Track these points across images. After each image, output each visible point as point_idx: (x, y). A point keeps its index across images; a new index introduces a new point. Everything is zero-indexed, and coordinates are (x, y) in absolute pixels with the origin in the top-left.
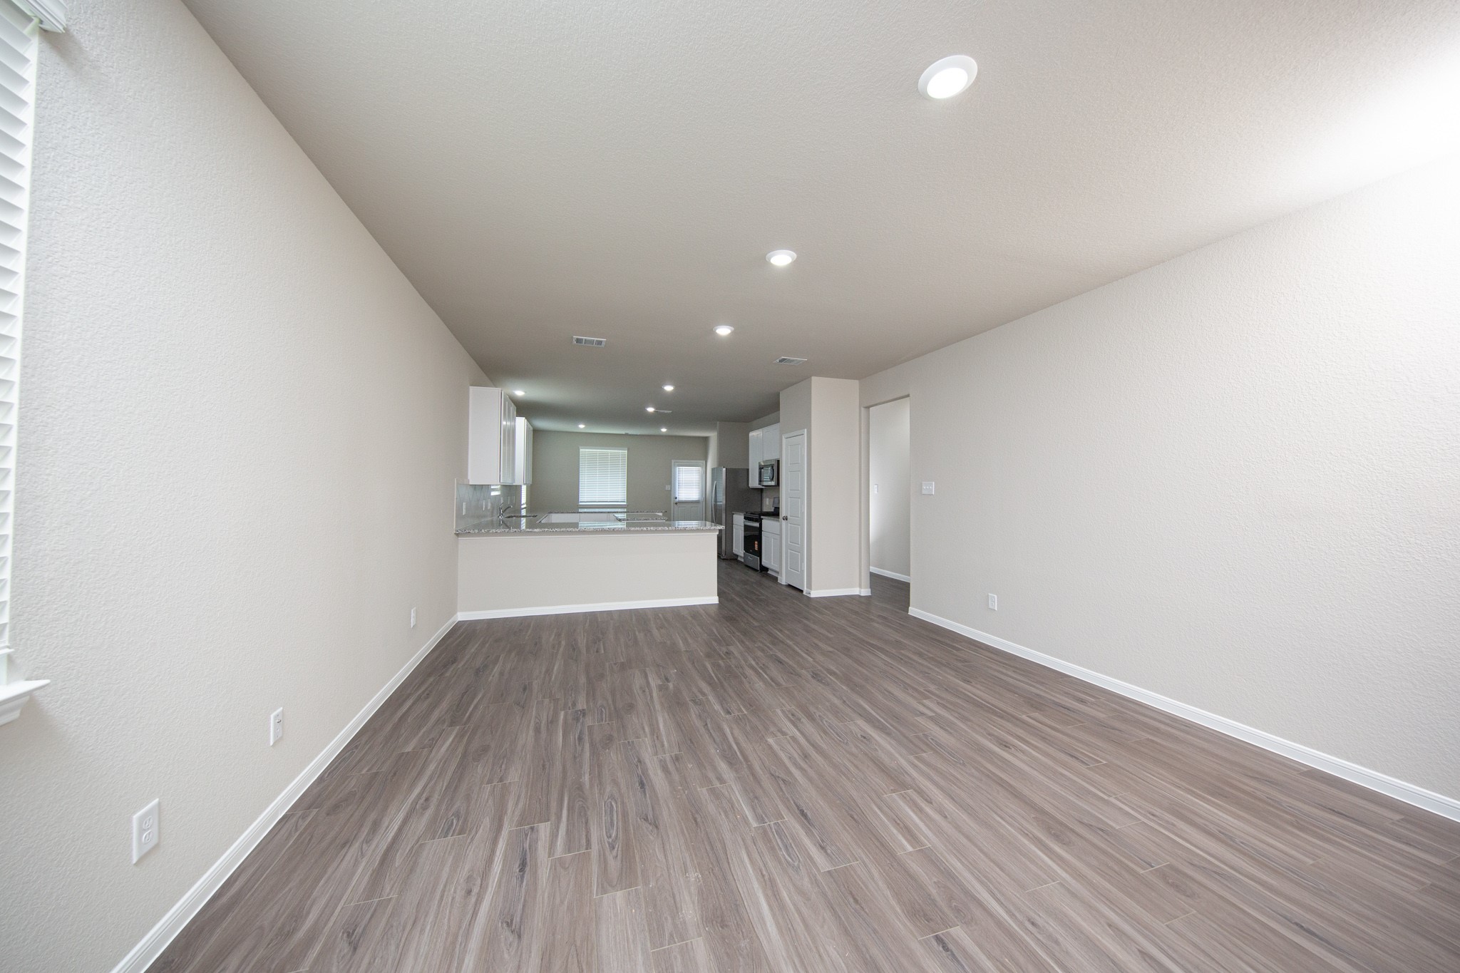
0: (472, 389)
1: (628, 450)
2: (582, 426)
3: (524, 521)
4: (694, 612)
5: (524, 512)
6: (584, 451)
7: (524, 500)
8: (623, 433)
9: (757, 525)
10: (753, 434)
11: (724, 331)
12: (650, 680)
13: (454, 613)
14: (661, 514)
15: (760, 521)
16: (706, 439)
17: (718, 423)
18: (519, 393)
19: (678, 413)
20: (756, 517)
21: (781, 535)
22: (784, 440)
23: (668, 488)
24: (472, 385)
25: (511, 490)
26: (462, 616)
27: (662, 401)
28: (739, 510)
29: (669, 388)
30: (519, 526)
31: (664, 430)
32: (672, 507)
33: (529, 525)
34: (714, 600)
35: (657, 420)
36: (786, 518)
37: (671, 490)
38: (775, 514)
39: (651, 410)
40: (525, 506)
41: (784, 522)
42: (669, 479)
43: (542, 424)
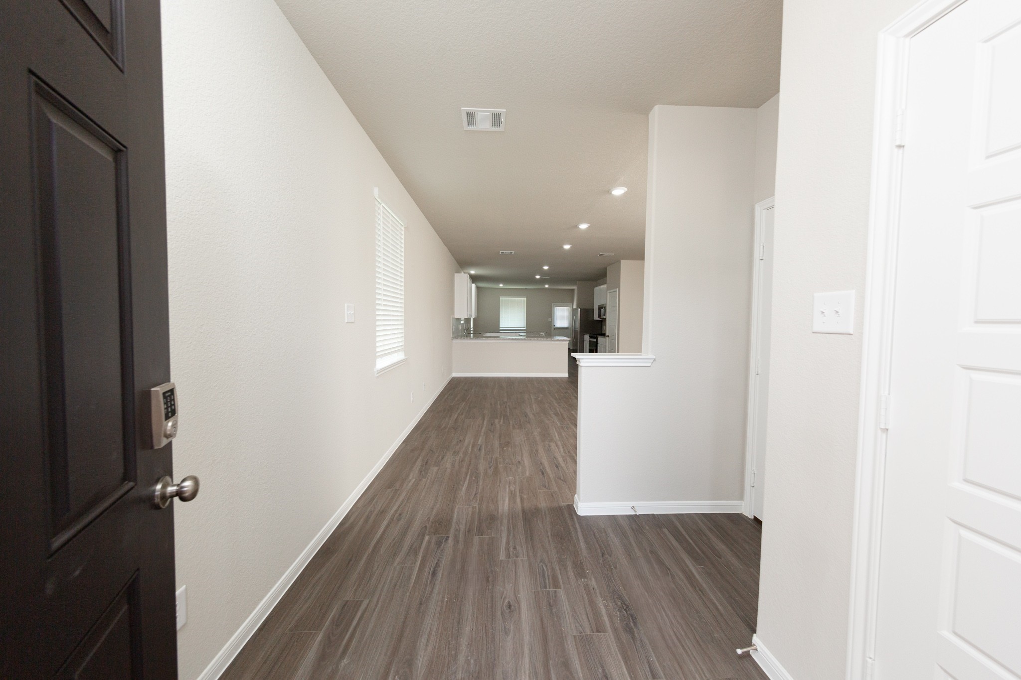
0: (456, 274)
1: (527, 298)
2: (501, 285)
3: (472, 335)
4: (555, 380)
5: (472, 332)
6: (502, 299)
7: (472, 326)
8: (524, 288)
9: (595, 340)
10: (596, 289)
11: (567, 247)
12: (532, 397)
13: (451, 373)
14: (543, 334)
15: (596, 338)
16: (573, 290)
17: (577, 282)
18: (473, 272)
19: (553, 278)
20: (595, 336)
21: (606, 345)
22: (608, 294)
23: (550, 320)
24: (456, 273)
25: (467, 320)
26: (454, 375)
27: (543, 273)
28: (586, 333)
29: (546, 268)
30: (470, 337)
31: (547, 286)
32: (552, 331)
33: (474, 336)
34: (566, 375)
35: (542, 281)
36: (608, 336)
37: (551, 321)
38: (604, 335)
39: (538, 277)
40: (472, 329)
41: (607, 338)
42: (550, 315)
43: (481, 285)
